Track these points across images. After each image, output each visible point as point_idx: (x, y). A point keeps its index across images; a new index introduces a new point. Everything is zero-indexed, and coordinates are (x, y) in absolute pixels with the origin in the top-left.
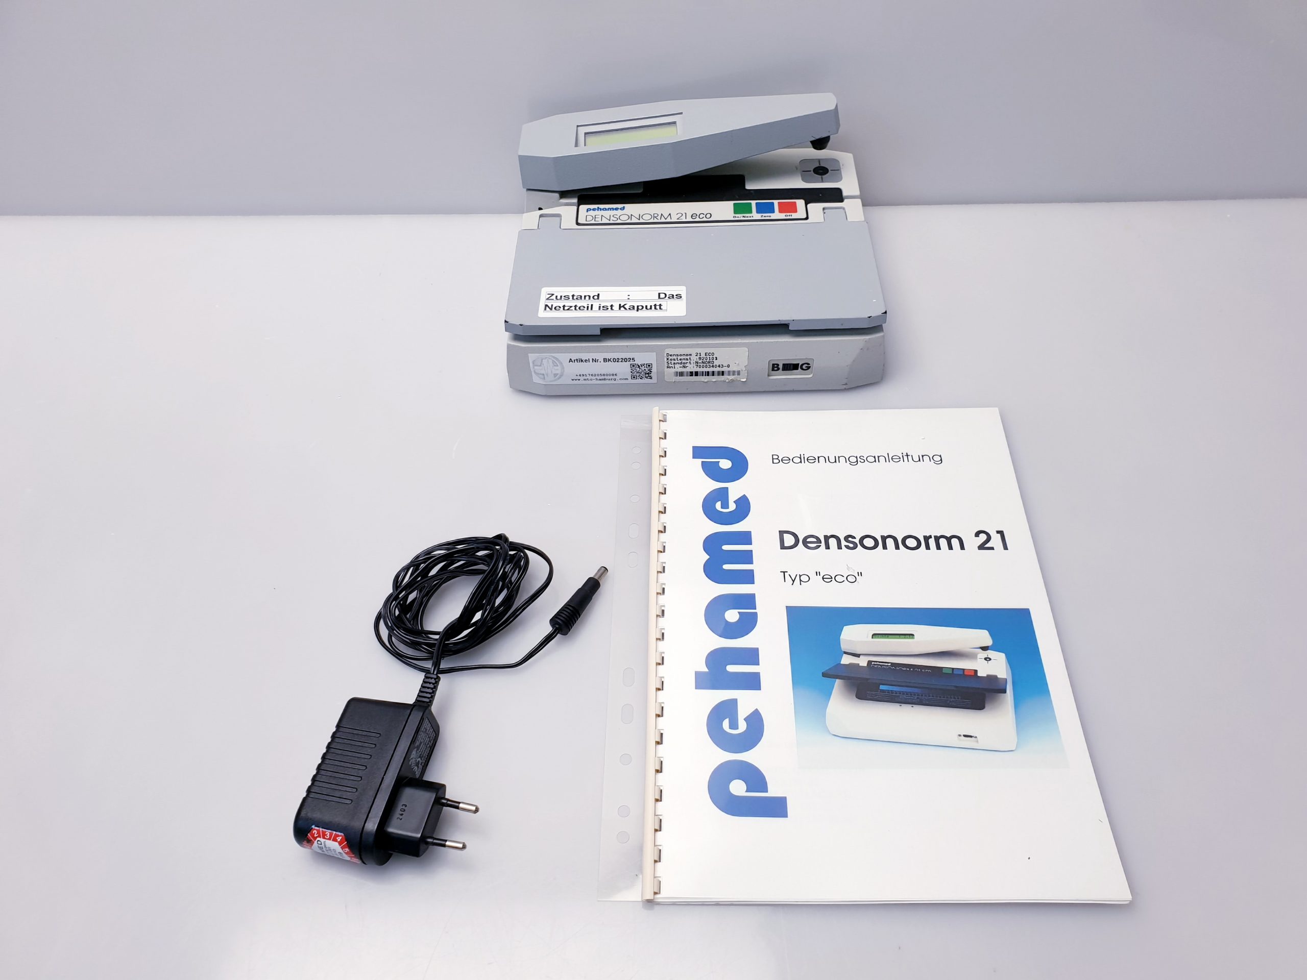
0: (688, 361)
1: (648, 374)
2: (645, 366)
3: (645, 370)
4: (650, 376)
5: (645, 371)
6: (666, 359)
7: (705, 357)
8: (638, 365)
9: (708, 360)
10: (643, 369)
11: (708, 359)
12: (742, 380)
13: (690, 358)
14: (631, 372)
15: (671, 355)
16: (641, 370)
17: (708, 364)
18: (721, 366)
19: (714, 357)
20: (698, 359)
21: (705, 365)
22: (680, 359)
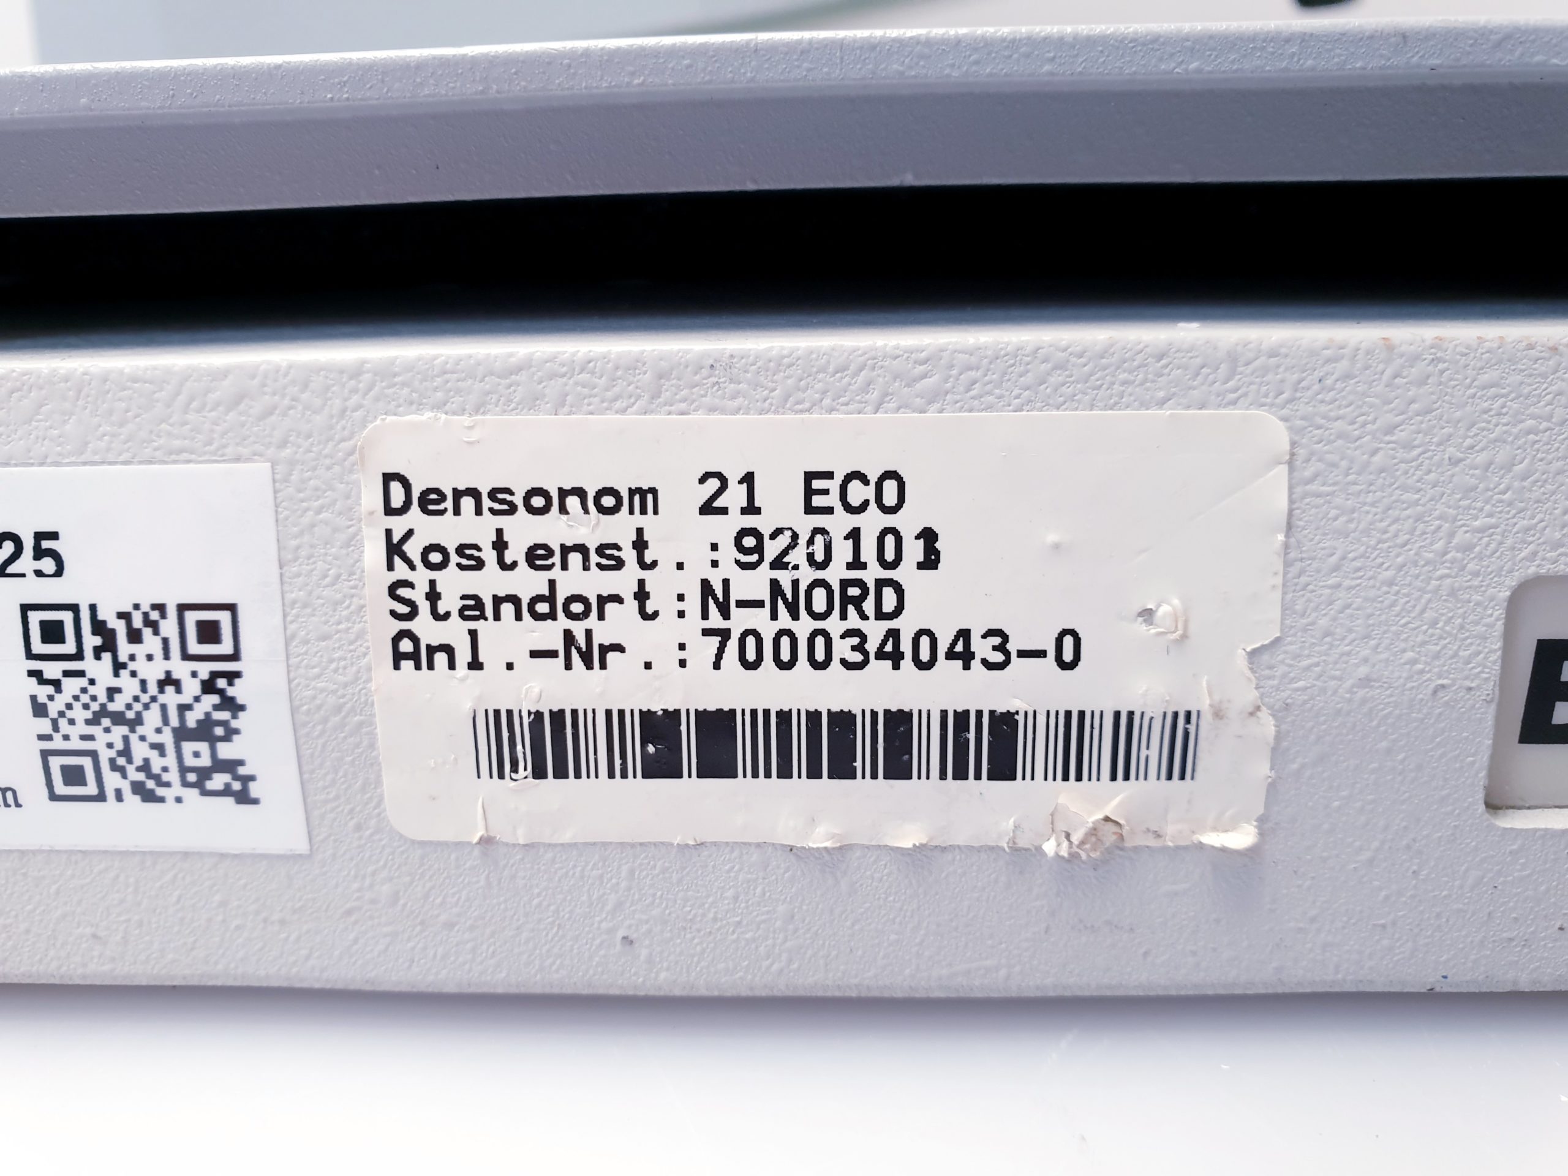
0: (624, 582)
1: (204, 731)
2: (169, 627)
3: (168, 681)
4: (230, 766)
5: (170, 697)
6: (376, 551)
7: (805, 525)
8: (99, 627)
9: (835, 573)
10: (153, 672)
11: (843, 552)
12: (1212, 839)
13: (640, 545)
14: (39, 710)
15: (432, 500)
16: (128, 685)
17: (834, 625)
18: (982, 648)
19: (908, 523)
20: (728, 553)
21: (804, 627)
22: (537, 556)
